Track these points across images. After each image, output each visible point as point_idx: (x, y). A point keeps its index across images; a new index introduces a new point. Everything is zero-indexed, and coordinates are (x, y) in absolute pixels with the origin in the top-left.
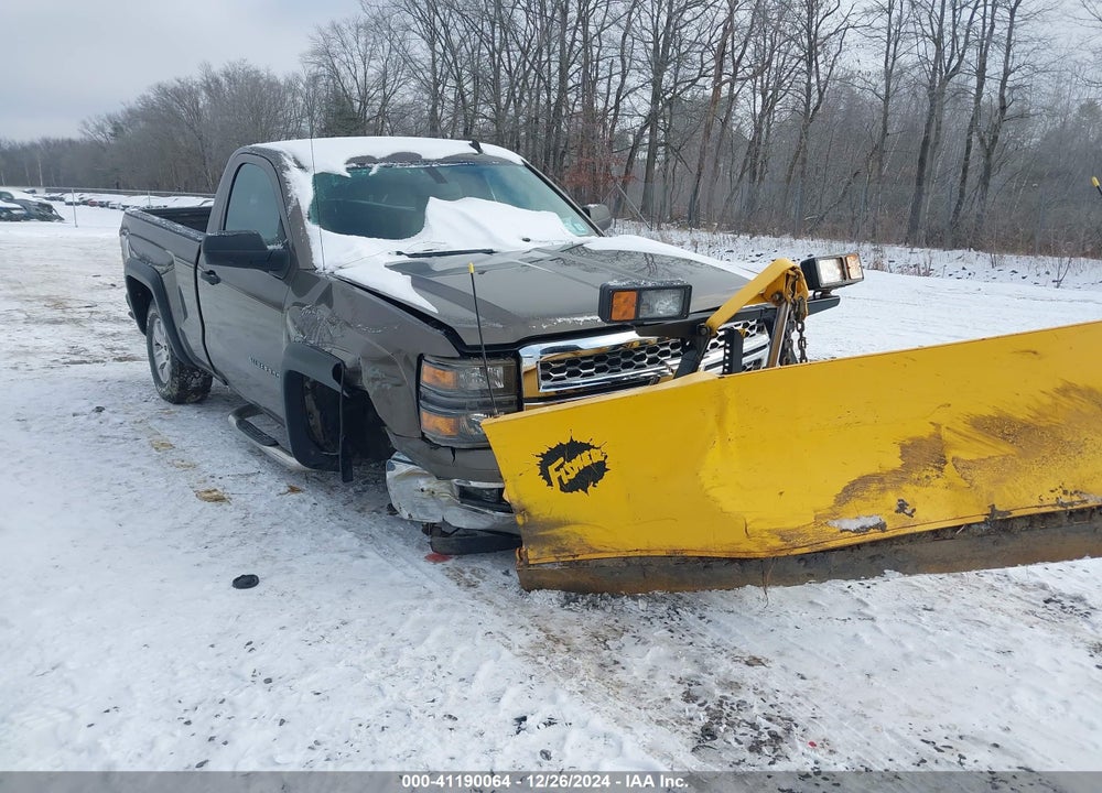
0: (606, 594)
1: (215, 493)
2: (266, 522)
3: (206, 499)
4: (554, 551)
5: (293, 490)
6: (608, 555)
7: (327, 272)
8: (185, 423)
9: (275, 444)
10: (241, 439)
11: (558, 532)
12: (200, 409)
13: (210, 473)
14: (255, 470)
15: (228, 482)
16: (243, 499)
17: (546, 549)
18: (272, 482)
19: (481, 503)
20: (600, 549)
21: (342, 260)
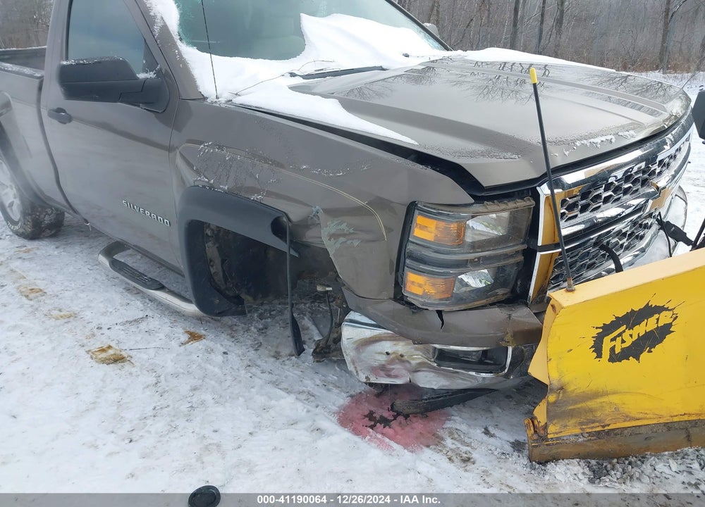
0: (633, 459)
1: (111, 352)
2: (184, 386)
3: (103, 361)
4: (581, 424)
5: (194, 337)
6: (645, 422)
7: (222, 100)
8: (47, 262)
9: (161, 287)
10: (110, 276)
11: (591, 404)
12: (57, 244)
13: (94, 324)
14: (141, 315)
15: (118, 333)
16: (145, 357)
17: (573, 421)
18: (167, 329)
19: (463, 365)
20: (637, 416)
21: (237, 85)
